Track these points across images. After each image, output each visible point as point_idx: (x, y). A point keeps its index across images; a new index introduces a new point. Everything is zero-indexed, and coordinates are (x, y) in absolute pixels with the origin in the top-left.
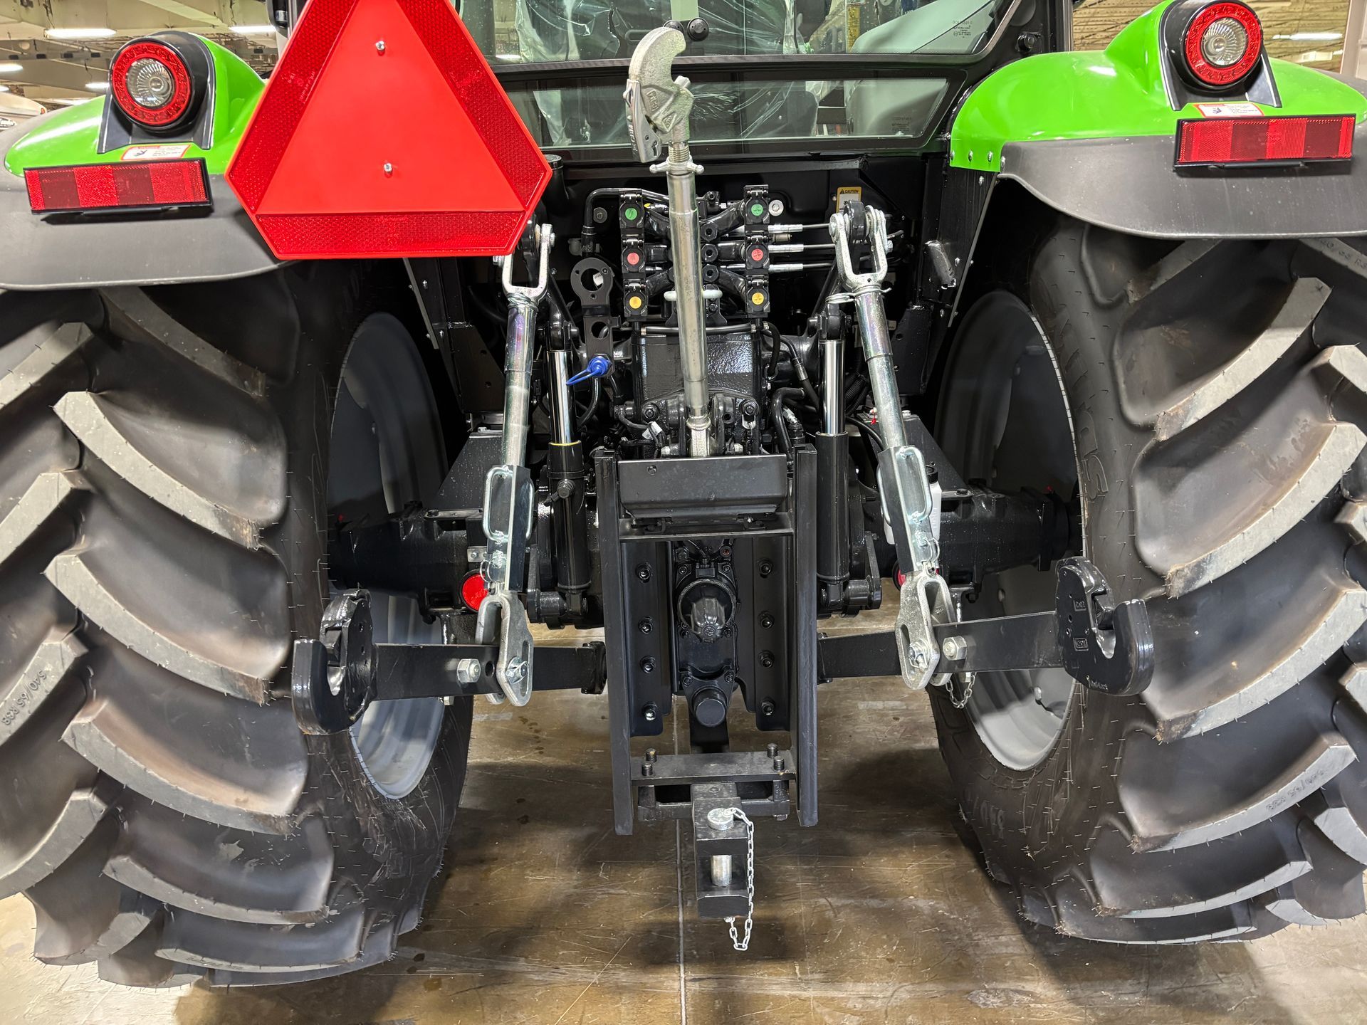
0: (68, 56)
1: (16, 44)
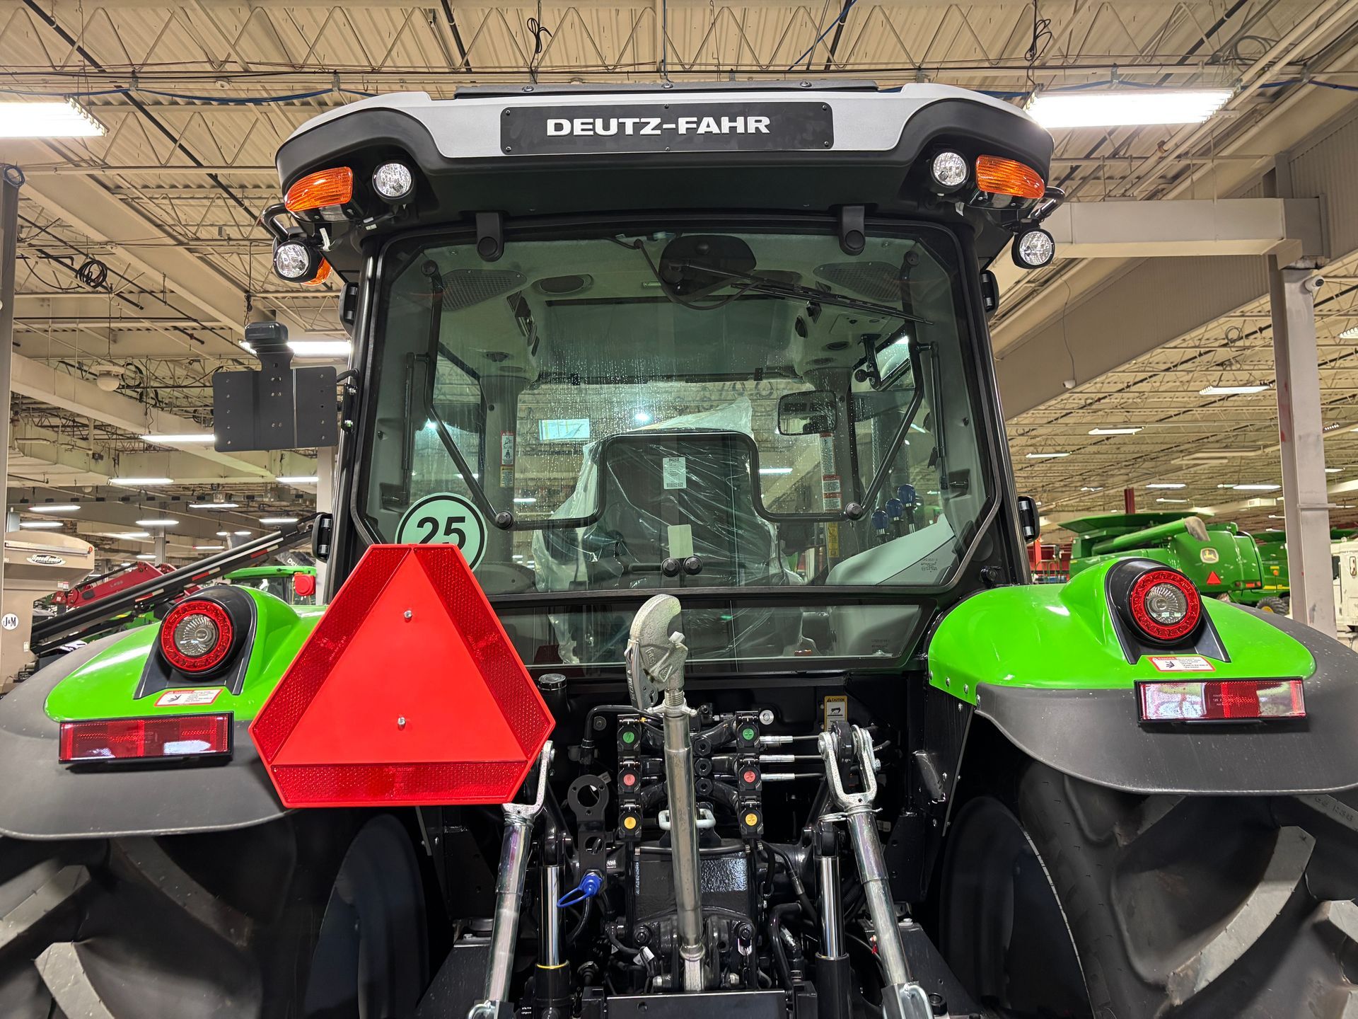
0: (125, 499)
1: (79, 489)
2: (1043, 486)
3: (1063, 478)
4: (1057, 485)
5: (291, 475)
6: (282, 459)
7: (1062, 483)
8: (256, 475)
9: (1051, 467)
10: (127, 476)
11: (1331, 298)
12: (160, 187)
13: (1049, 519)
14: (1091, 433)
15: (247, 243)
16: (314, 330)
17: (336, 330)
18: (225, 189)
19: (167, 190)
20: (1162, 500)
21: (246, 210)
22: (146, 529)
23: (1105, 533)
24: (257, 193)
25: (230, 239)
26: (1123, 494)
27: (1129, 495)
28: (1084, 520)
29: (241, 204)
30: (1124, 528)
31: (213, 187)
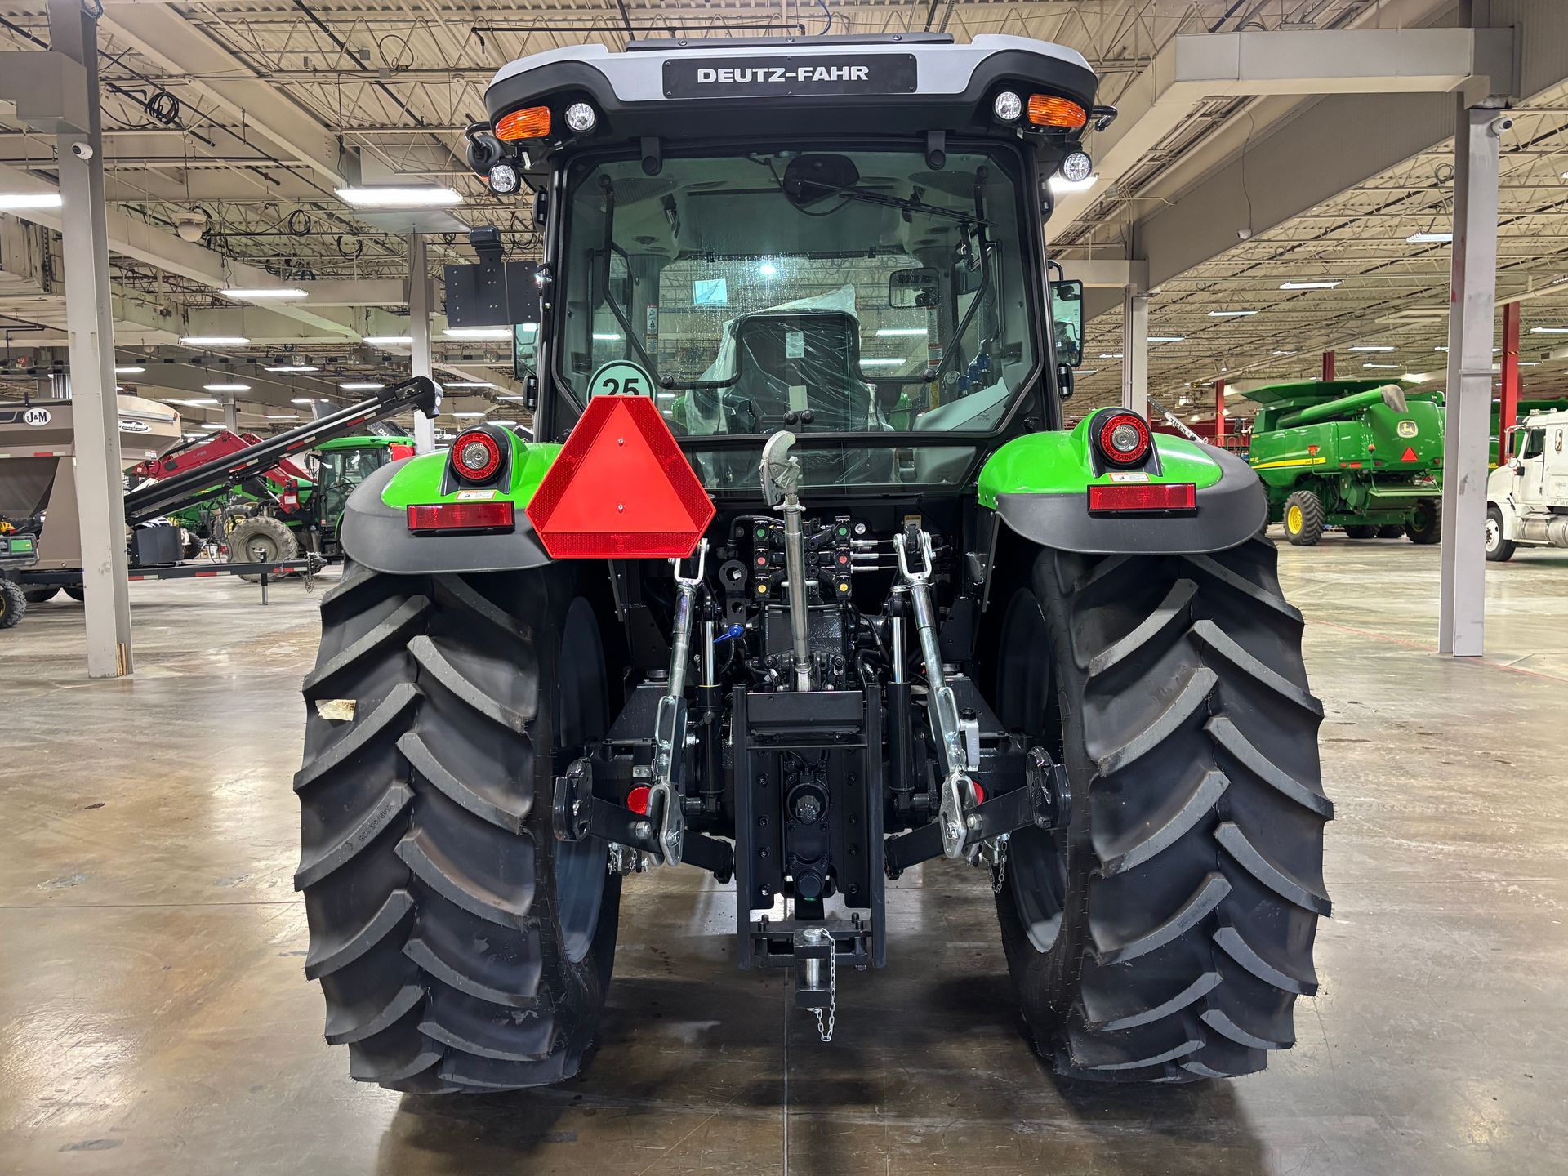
0: (196, 361)
1: (140, 349)
2: (1230, 349)
3: (1253, 339)
4: (1246, 347)
5: (378, 335)
6: (367, 316)
7: (1253, 346)
8: (340, 335)
9: (1239, 326)
10: (198, 334)
11: (1554, 132)
12: (237, 10)
13: (1237, 388)
14: (1281, 287)
15: (335, 75)
16: (404, 171)
17: (429, 171)
18: (308, 11)
19: (245, 14)
20: (1370, 365)
21: (332, 36)
22: (214, 395)
23: (1292, 404)
24: (342, 15)
25: (316, 71)
26: (1322, 358)
27: (1328, 359)
28: (1269, 389)
29: (326, 30)
30: (1315, 398)
31: (294, 9)
